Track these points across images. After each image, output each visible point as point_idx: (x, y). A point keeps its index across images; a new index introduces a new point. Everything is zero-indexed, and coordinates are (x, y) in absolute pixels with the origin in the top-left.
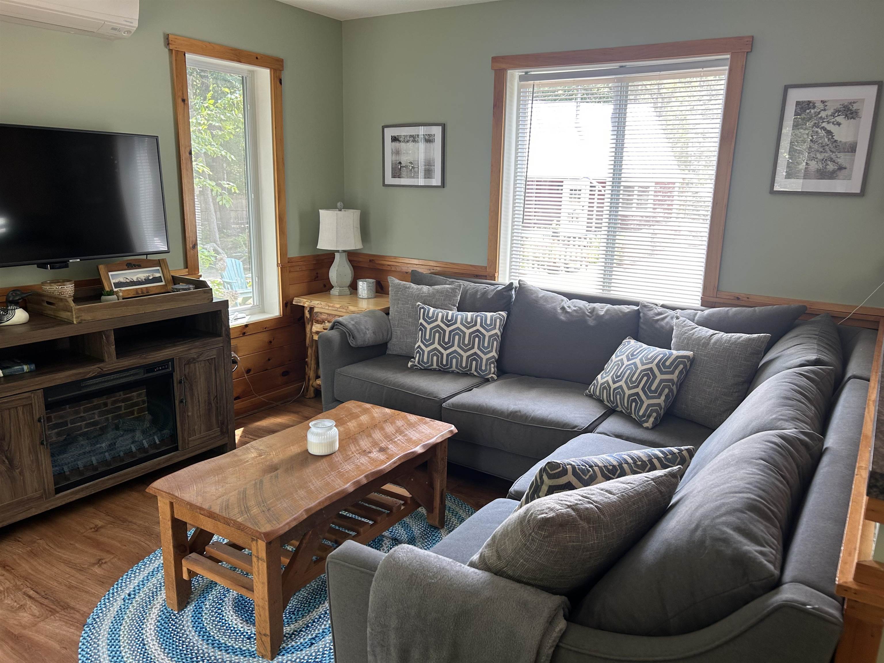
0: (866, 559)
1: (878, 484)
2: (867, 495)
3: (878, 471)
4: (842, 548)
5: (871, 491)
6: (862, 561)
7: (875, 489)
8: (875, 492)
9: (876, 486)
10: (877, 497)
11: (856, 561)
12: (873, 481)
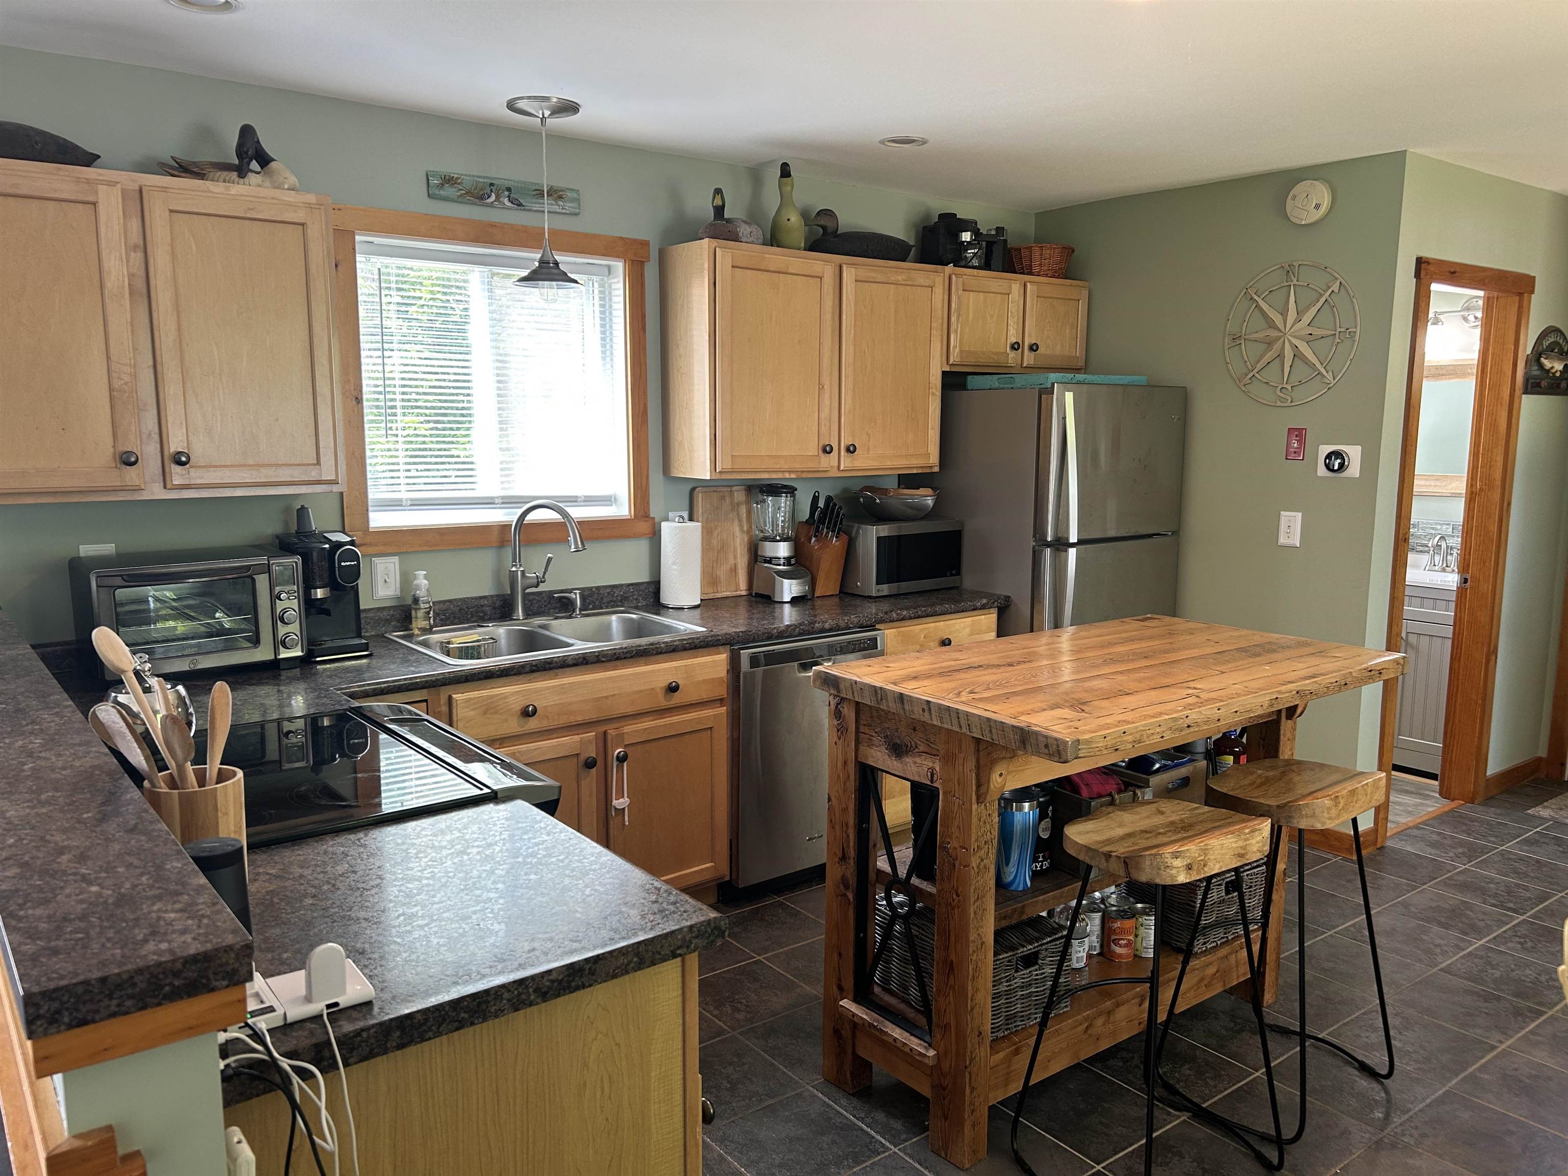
0: (59, 1142)
1: (42, 1012)
2: (29, 1037)
3: (36, 989)
4: (9, 1144)
5: (34, 1027)
6: (53, 1150)
7: (39, 1023)
8: (41, 1026)
9: (38, 1017)
10: (46, 1034)
11: (42, 1156)
12: (31, 1010)
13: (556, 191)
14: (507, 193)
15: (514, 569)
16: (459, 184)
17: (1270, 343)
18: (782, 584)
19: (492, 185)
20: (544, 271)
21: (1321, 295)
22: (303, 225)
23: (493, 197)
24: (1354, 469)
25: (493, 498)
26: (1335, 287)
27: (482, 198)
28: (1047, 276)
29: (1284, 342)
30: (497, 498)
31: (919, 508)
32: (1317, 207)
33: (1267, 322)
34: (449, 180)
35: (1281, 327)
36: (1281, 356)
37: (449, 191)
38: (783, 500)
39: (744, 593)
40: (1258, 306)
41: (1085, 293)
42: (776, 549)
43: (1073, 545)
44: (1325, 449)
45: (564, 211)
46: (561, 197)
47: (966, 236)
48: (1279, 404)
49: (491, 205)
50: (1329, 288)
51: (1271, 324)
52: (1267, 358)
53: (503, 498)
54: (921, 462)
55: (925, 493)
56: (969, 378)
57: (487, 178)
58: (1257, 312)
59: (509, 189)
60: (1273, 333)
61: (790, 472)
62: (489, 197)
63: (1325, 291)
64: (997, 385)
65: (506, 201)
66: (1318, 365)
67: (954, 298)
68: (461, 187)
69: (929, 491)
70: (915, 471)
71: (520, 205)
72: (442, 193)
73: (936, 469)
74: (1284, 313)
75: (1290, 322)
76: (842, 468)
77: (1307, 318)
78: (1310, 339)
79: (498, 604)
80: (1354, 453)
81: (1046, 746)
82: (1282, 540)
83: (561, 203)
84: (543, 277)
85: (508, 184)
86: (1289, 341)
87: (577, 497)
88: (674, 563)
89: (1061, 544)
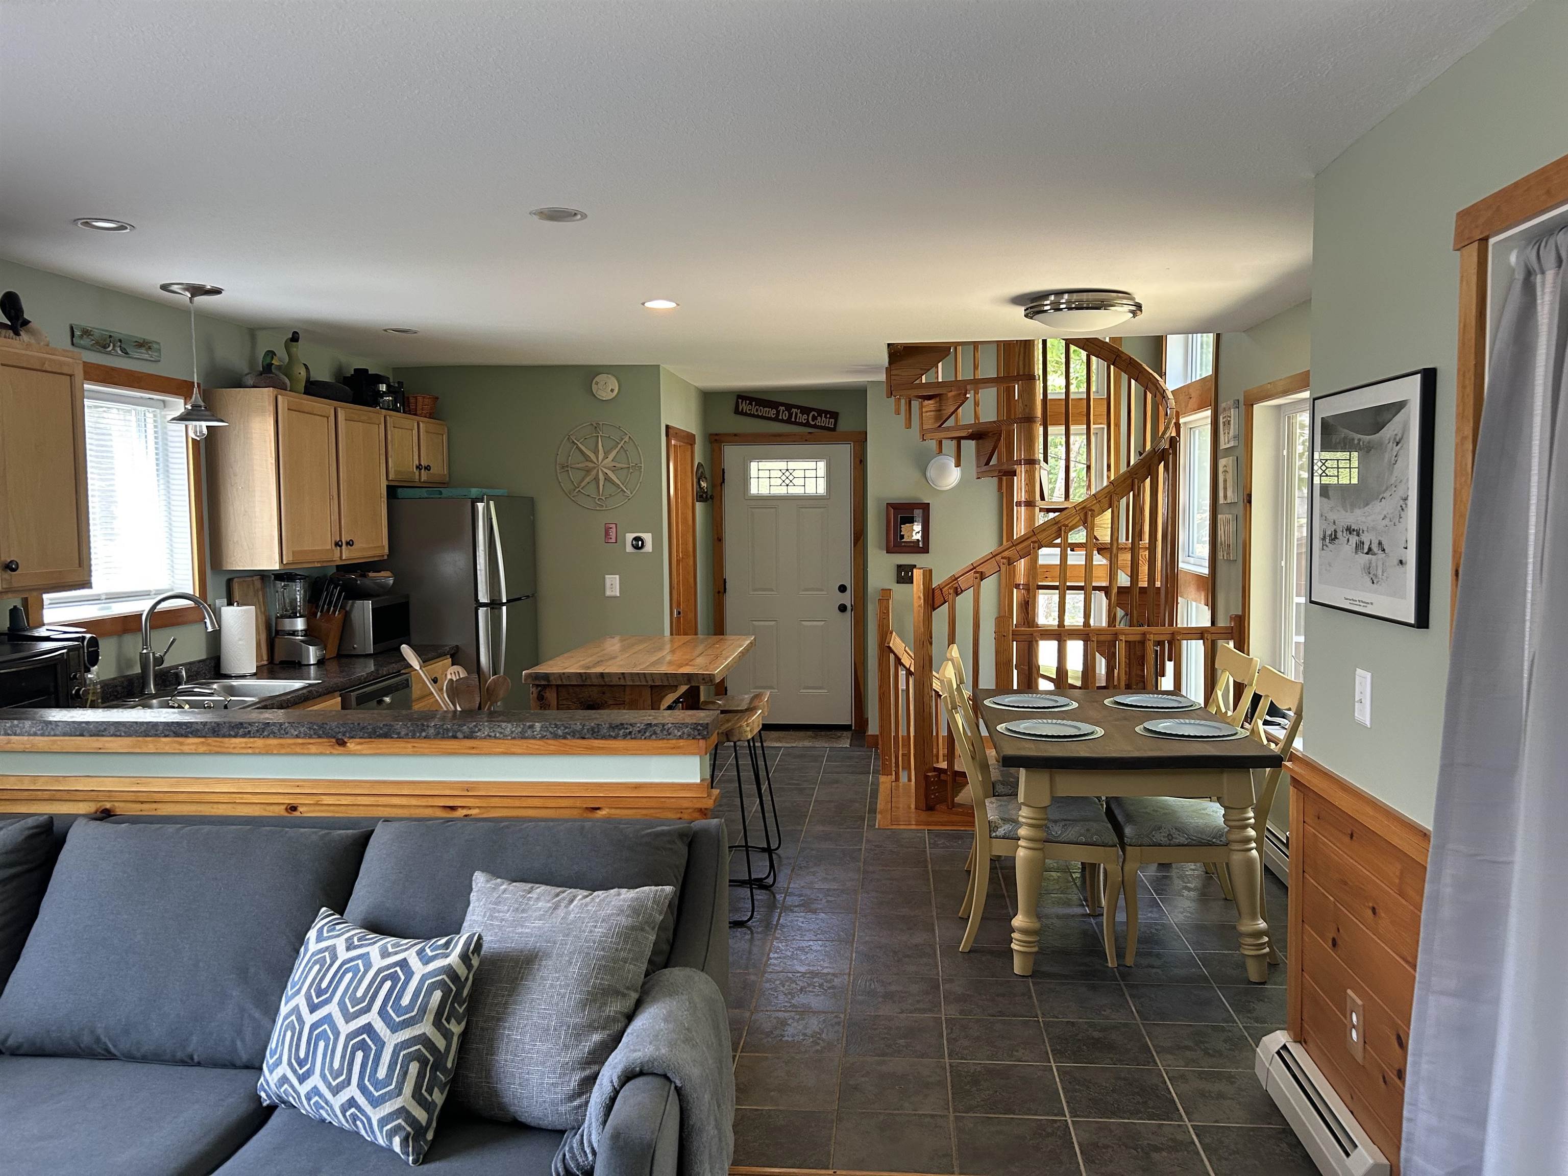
13: (147, 343)
14: (119, 343)
15: (145, 651)
16: (92, 335)
17: (588, 471)
18: (308, 650)
19: (110, 336)
20: (195, 413)
21: (618, 443)
22: (71, 376)
23: (110, 348)
24: (649, 547)
25: (99, 595)
26: (627, 439)
27: (105, 347)
28: (426, 417)
29: (598, 470)
30: (103, 594)
31: (383, 586)
32: (612, 390)
33: (585, 458)
34: (86, 333)
35: (595, 460)
36: (596, 479)
37: (86, 342)
38: (298, 585)
39: (265, 663)
40: (578, 447)
41: (446, 429)
42: (295, 624)
43: (504, 604)
44: (630, 537)
45: (152, 359)
46: (150, 348)
47: (383, 388)
48: (598, 508)
49: (109, 353)
50: (623, 439)
51: (588, 459)
52: (588, 479)
53: (106, 594)
54: (378, 552)
55: (385, 575)
56: (399, 490)
57: (107, 331)
58: (577, 450)
59: (120, 341)
60: (591, 465)
61: (318, 562)
62: (109, 346)
63: (621, 441)
64: (426, 495)
65: (118, 349)
66: (621, 486)
67: (389, 433)
68: (92, 338)
69: (388, 574)
70: (376, 559)
71: (127, 353)
72: (82, 342)
73: (386, 557)
74: (596, 452)
75: (600, 458)
76: (344, 558)
77: (611, 457)
78: (614, 469)
79: (126, 683)
80: (647, 537)
81: (703, 679)
82: (608, 593)
83: (150, 353)
84: (196, 417)
85: (121, 337)
86: (602, 470)
87: (150, 591)
88: (240, 639)
89: (494, 604)
